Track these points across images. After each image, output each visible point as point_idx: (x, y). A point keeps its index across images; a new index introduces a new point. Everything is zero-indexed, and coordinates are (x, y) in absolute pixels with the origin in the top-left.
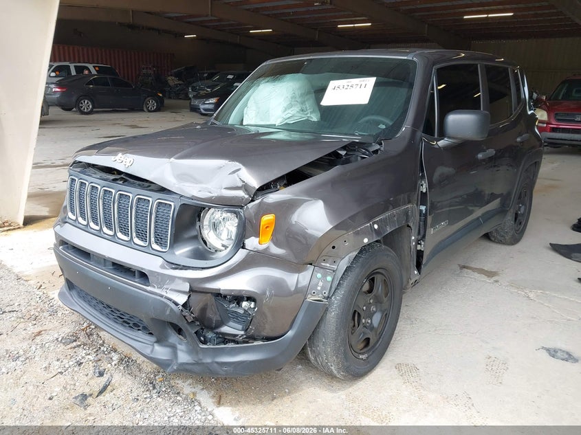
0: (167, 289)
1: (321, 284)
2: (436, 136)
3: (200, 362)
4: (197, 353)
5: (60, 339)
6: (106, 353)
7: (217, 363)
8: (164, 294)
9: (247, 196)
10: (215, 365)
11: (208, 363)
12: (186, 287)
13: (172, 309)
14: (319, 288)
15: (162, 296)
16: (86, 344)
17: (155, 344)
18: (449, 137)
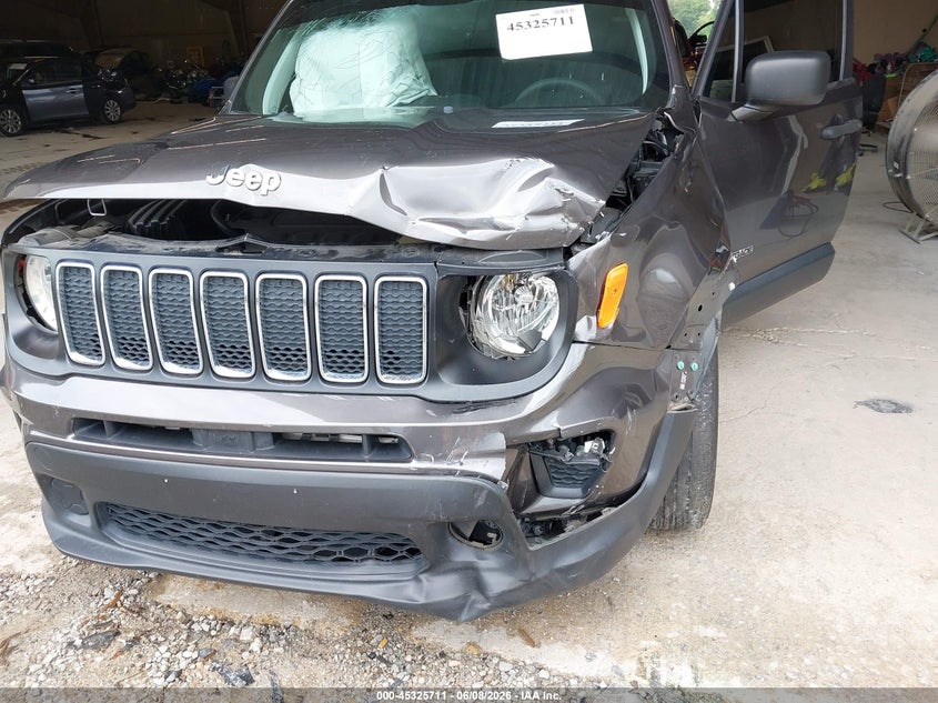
0: (460, 456)
1: (684, 378)
2: (733, 100)
3: (533, 579)
4: (526, 565)
5: (78, 642)
6: (213, 633)
7: (560, 570)
8: (456, 467)
9: (574, 226)
10: (556, 574)
11: (546, 577)
12: (499, 441)
13: (490, 493)
14: (682, 387)
15: (451, 473)
16: (147, 634)
17: (422, 577)
18: (753, 103)
